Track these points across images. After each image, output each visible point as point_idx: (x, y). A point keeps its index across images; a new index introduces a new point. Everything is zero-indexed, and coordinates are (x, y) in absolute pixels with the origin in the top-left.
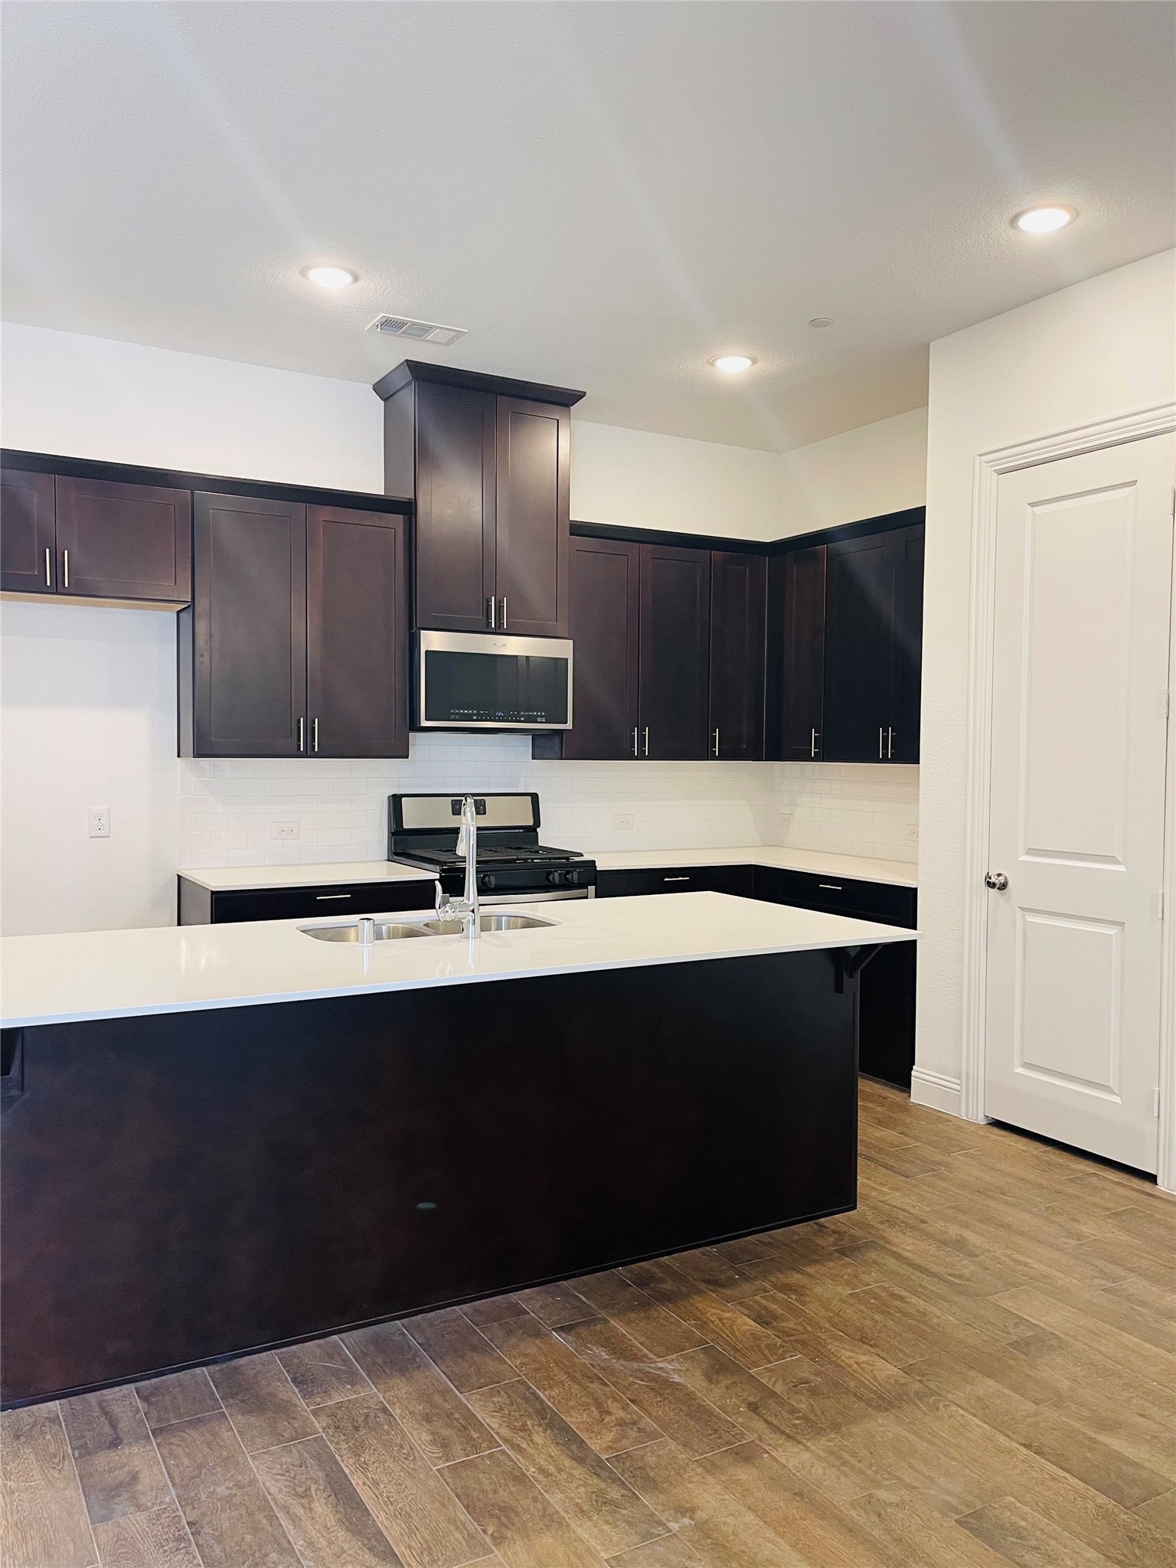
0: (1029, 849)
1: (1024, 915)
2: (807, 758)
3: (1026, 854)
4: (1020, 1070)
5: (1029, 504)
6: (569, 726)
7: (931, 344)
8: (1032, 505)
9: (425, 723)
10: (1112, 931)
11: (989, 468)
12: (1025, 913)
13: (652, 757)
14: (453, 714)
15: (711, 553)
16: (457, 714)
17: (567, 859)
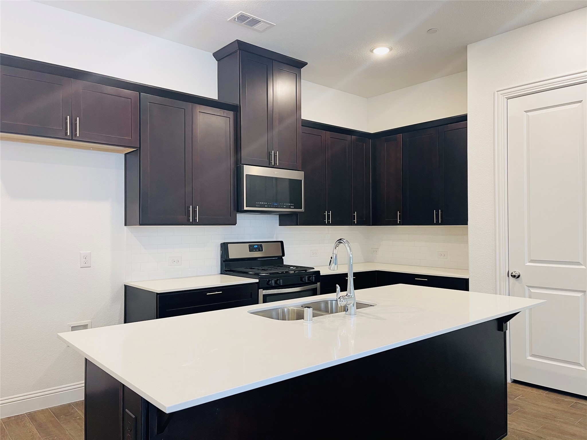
0: (531, 260)
1: (529, 289)
2: (397, 224)
3: (529, 262)
4: (530, 358)
5: (525, 111)
6: (303, 210)
7: (468, 46)
8: (526, 112)
9: (246, 208)
10: (579, 295)
11: (503, 97)
12: (529, 288)
13: (333, 224)
14: (257, 204)
15: (351, 137)
16: (259, 204)
17: (306, 271)
